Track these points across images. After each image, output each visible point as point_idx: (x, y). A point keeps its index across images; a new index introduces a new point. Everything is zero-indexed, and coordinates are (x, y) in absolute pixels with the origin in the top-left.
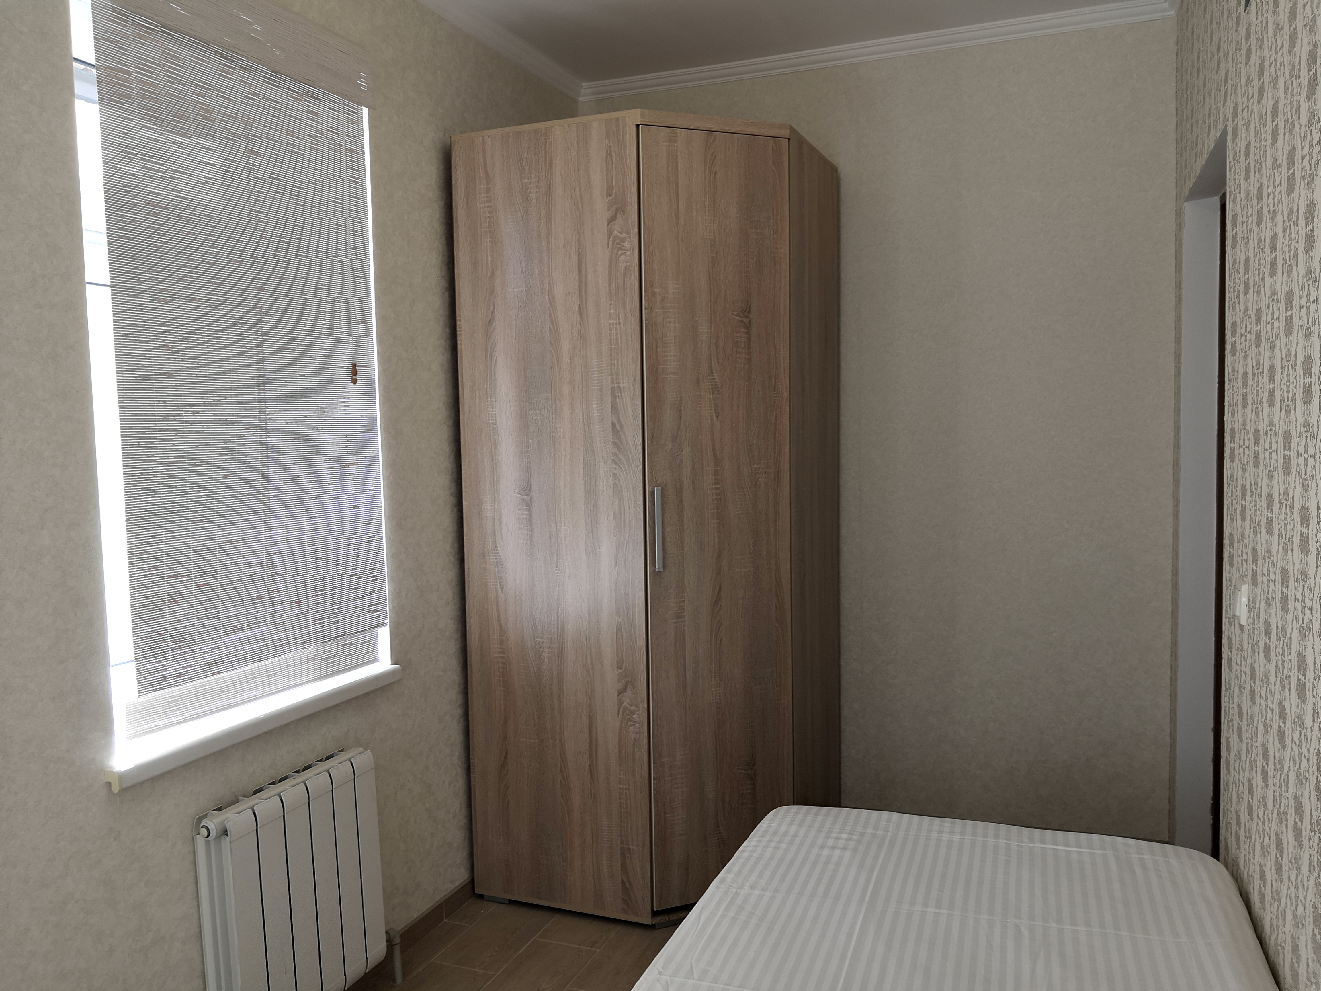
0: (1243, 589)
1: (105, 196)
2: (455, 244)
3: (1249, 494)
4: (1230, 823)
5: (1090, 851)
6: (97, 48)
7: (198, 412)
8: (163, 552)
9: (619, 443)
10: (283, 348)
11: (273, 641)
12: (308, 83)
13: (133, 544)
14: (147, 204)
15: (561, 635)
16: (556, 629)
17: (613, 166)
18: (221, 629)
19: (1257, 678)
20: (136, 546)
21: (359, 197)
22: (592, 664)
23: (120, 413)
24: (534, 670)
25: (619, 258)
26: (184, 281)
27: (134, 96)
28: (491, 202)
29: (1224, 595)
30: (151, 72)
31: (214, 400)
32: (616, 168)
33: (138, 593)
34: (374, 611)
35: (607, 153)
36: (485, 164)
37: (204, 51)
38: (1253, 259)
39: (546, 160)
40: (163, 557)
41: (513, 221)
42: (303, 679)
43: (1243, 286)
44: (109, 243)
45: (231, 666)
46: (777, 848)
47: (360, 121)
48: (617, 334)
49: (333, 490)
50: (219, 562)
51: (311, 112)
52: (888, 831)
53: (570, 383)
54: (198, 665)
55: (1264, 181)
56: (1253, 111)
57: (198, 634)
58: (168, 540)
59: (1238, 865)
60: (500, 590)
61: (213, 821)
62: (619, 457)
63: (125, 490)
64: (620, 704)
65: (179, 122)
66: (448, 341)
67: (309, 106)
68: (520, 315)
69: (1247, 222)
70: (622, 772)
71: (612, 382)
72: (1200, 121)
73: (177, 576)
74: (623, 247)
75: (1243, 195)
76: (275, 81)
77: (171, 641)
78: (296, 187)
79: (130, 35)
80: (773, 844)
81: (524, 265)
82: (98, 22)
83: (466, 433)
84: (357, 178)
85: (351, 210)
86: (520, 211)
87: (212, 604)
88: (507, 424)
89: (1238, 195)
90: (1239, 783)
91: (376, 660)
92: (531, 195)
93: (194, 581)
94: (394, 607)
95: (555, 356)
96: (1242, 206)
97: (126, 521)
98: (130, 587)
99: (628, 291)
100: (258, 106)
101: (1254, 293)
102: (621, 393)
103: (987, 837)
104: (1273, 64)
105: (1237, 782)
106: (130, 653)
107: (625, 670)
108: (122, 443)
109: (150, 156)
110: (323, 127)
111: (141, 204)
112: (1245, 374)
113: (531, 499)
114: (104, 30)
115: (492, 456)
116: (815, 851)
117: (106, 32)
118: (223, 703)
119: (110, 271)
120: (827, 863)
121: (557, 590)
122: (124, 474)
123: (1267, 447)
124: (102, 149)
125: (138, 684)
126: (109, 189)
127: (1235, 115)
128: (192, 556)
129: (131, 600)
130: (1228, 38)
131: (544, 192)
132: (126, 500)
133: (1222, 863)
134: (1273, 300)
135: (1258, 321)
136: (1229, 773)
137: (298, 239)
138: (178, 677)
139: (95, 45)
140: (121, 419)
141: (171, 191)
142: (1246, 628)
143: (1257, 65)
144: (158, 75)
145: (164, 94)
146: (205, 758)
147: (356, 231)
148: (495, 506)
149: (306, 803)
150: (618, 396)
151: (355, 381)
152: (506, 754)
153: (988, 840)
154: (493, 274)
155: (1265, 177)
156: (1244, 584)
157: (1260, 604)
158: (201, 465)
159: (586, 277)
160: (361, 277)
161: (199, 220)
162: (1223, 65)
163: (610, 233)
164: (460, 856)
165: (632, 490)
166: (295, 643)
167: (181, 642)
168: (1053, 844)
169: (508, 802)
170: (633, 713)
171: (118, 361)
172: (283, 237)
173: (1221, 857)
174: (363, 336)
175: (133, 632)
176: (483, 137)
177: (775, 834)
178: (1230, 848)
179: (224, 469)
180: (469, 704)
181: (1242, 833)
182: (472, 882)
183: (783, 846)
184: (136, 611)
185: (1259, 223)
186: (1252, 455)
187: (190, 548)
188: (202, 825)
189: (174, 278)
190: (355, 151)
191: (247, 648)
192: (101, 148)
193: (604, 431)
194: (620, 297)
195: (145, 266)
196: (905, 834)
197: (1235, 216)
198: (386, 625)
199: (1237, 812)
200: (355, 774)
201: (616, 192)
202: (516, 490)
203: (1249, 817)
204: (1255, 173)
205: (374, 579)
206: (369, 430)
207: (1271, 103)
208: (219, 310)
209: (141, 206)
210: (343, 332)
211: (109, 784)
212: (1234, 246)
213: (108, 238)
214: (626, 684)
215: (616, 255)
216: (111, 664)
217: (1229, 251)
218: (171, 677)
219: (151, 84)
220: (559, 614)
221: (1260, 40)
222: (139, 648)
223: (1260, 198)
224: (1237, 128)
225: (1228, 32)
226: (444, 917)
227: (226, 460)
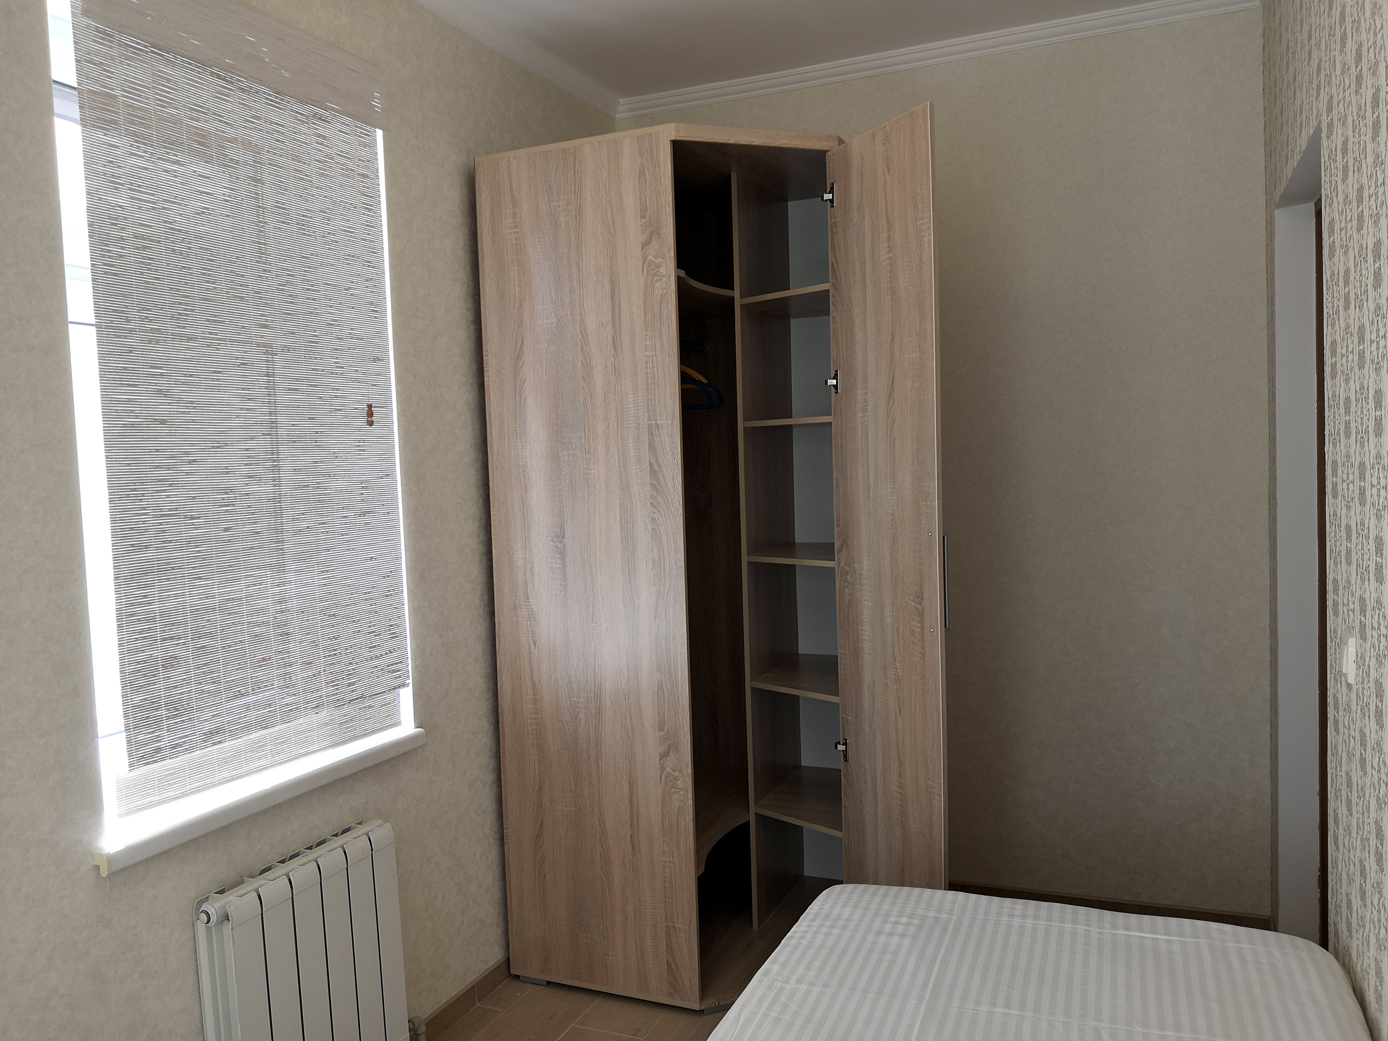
0: (1349, 643)
1: (89, 229)
2: (480, 274)
3: (1354, 535)
4: (1341, 907)
5: (1181, 939)
6: (78, 70)
7: (194, 461)
8: (156, 613)
9: (657, 485)
10: (290, 389)
11: (281, 706)
12: (317, 106)
13: (122, 605)
14: (136, 237)
15: (598, 693)
16: (592, 688)
17: (646, 185)
18: (222, 695)
19: (1368, 746)
20: (125, 607)
21: (374, 226)
22: (632, 725)
23: (107, 464)
24: (570, 732)
25: (654, 284)
26: (178, 319)
27: (121, 121)
28: (518, 228)
29: (1328, 647)
30: (139, 96)
31: (213, 447)
32: (650, 187)
33: (128, 659)
34: (394, 671)
35: (640, 171)
36: (511, 187)
37: (199, 73)
38: (1353, 270)
39: (575, 181)
40: (156, 618)
41: (542, 248)
42: (316, 747)
43: (1342, 300)
44: (94, 280)
45: (233, 734)
46: (828, 934)
47: (373, 145)
48: (653, 367)
49: (348, 541)
50: (220, 622)
51: (319, 136)
52: (952, 914)
53: (604, 421)
54: (196, 735)
55: (1365, 180)
56: (1350, 103)
57: (196, 701)
58: (161, 600)
59: (1350, 955)
60: (532, 646)
61: (213, 905)
62: (657, 500)
63: (113, 546)
64: (662, 769)
65: (171, 149)
66: (475, 378)
67: (317, 129)
68: (550, 348)
69: (1346, 228)
70: (665, 844)
71: (649, 419)
72: (1290, 119)
73: (172, 638)
74: (658, 273)
75: (1341, 198)
76: (278, 103)
77: (165, 709)
78: (303, 216)
79: (116, 56)
80: (824, 930)
81: (553, 295)
82: (80, 43)
83: (495, 476)
84: (371, 206)
85: (365, 240)
86: (549, 237)
87: (211, 667)
88: (538, 466)
89: (1335, 199)
90: (1349, 862)
91: (398, 724)
92: (559, 219)
93: (192, 643)
94: (417, 666)
95: (587, 392)
96: (1340, 211)
97: (114, 580)
98: (119, 652)
99: (664, 320)
100: (260, 130)
101: (1355, 308)
102: (658, 431)
103: (1063, 922)
104: (1373, 48)
105: (1347, 861)
106: (120, 723)
107: (668, 732)
108: (109, 495)
109: (139, 186)
110: (332, 151)
111: (129, 237)
112: (1348, 400)
113: (564, 546)
114: (86, 51)
115: (523, 500)
116: (871, 938)
117: (89, 54)
118: (226, 774)
119: (95, 310)
120: (883, 952)
121: (594, 645)
122: (112, 529)
123: (1375, 482)
124: (86, 180)
125: (129, 757)
126: (94, 222)
127: (1330, 109)
128: (189, 617)
129: (120, 666)
130: (1320, 25)
131: (573, 215)
132: (114, 558)
133: (1331, 953)
134: (1378, 315)
135: (1361, 339)
136: (1338, 849)
137: (305, 271)
138: (174, 748)
139: (76, 67)
140: (107, 470)
141: (163, 223)
142: (1354, 687)
143: (1354, 52)
144: (148, 99)
145: (155, 118)
146: (205, 836)
147: (370, 262)
148: (526, 555)
149: (318, 883)
150: (656, 433)
151: (371, 423)
152: (542, 823)
153: (1065, 926)
154: (521, 306)
155: (1366, 176)
156: (1352, 636)
157: (1370, 660)
158: (199, 518)
159: (620, 306)
160: (376, 311)
161: (195, 253)
162: (1315, 54)
163: (645, 258)
164: (493, 933)
165: (671, 535)
166: (306, 708)
167: (177, 710)
168: (1139, 931)
169: (545, 875)
170: (676, 779)
171: (104, 407)
172: (289, 270)
173: (1331, 944)
174: (380, 375)
175: (123, 701)
176: (508, 159)
177: (827, 917)
178: (1340, 934)
179: (226, 521)
180: (502, 768)
181: (1354, 920)
182: (508, 960)
183: (836, 931)
184: (126, 678)
185: (1360, 228)
186: (1357, 491)
187: (187, 608)
188: (201, 910)
189: (167, 316)
190: (368, 177)
191: (252, 715)
192: (84, 178)
193: (642, 472)
194: (656, 328)
195: (134, 304)
196: (971, 918)
197: (1332, 222)
198: (408, 686)
199: (1347, 895)
200: (372, 850)
201: (650, 214)
202: (548, 536)
203: (1362, 903)
204: (1354, 172)
205: (394, 636)
206: (387, 475)
207: (1370, 92)
208: (218, 349)
209: (130, 240)
210: (357, 371)
211: (97, 868)
212: (1332, 256)
213: (92, 275)
214: (669, 747)
215: (652, 282)
216: (99, 736)
217: (1326, 260)
218: (166, 749)
219: (140, 109)
220: (596, 671)
221: (1356, 22)
222: (130, 718)
223: (1360, 200)
224: (1332, 123)
225: (1320, 17)
226: (477, 1001)
227: (227, 511)
